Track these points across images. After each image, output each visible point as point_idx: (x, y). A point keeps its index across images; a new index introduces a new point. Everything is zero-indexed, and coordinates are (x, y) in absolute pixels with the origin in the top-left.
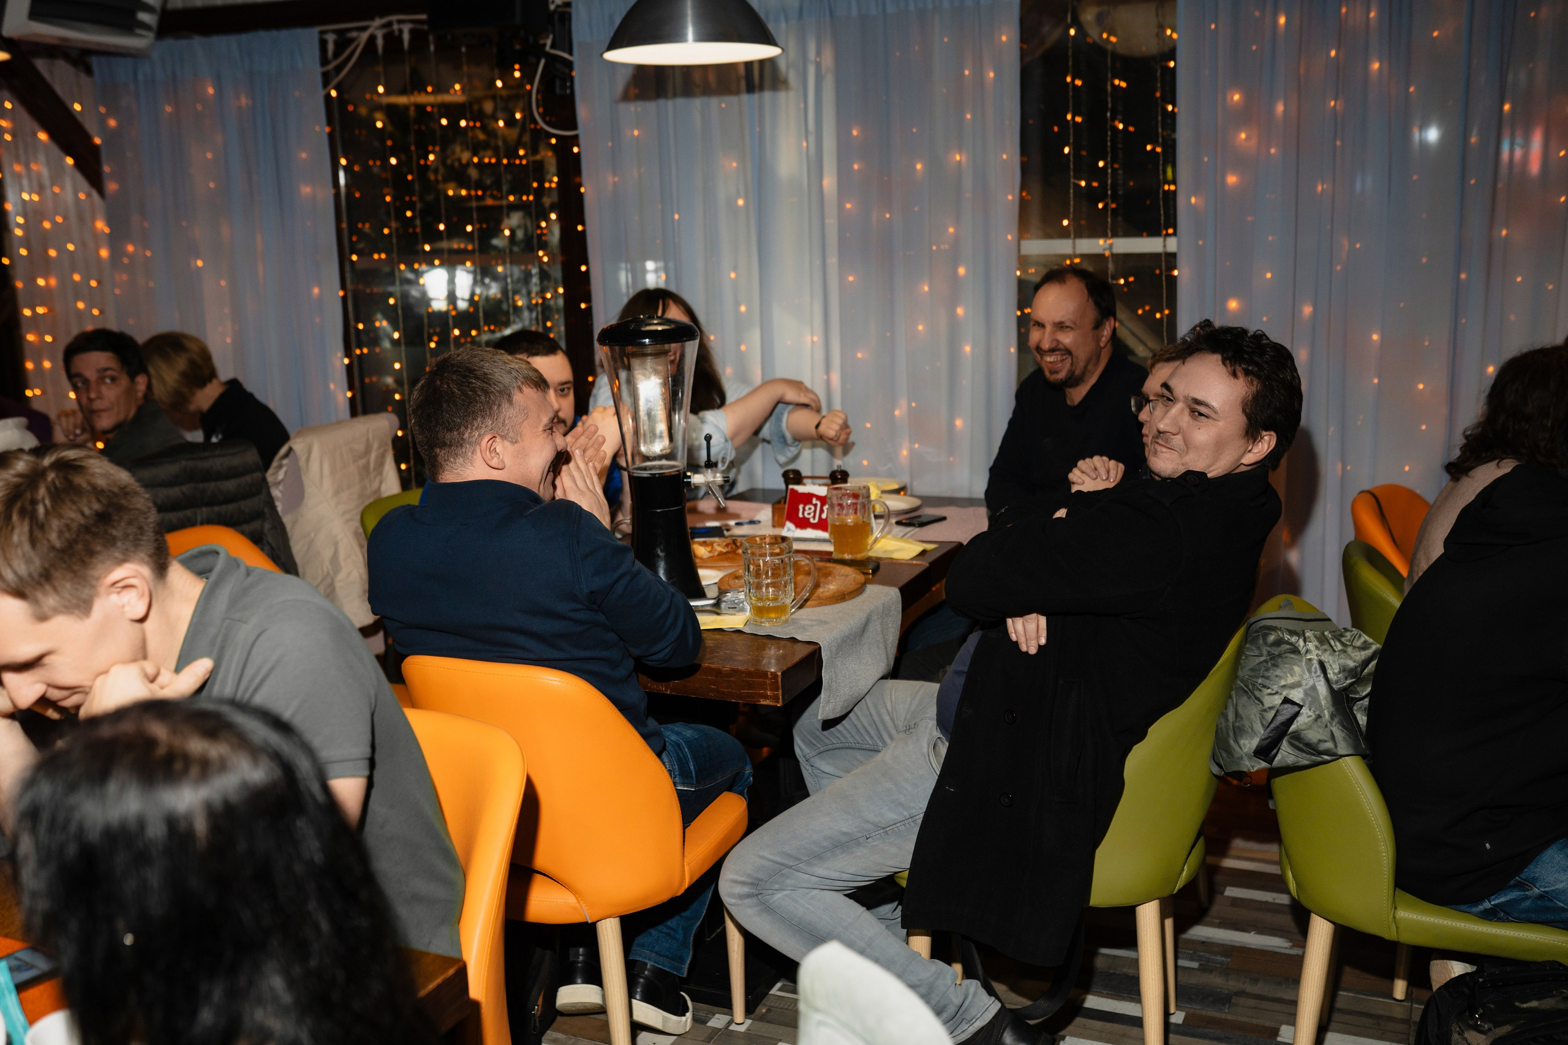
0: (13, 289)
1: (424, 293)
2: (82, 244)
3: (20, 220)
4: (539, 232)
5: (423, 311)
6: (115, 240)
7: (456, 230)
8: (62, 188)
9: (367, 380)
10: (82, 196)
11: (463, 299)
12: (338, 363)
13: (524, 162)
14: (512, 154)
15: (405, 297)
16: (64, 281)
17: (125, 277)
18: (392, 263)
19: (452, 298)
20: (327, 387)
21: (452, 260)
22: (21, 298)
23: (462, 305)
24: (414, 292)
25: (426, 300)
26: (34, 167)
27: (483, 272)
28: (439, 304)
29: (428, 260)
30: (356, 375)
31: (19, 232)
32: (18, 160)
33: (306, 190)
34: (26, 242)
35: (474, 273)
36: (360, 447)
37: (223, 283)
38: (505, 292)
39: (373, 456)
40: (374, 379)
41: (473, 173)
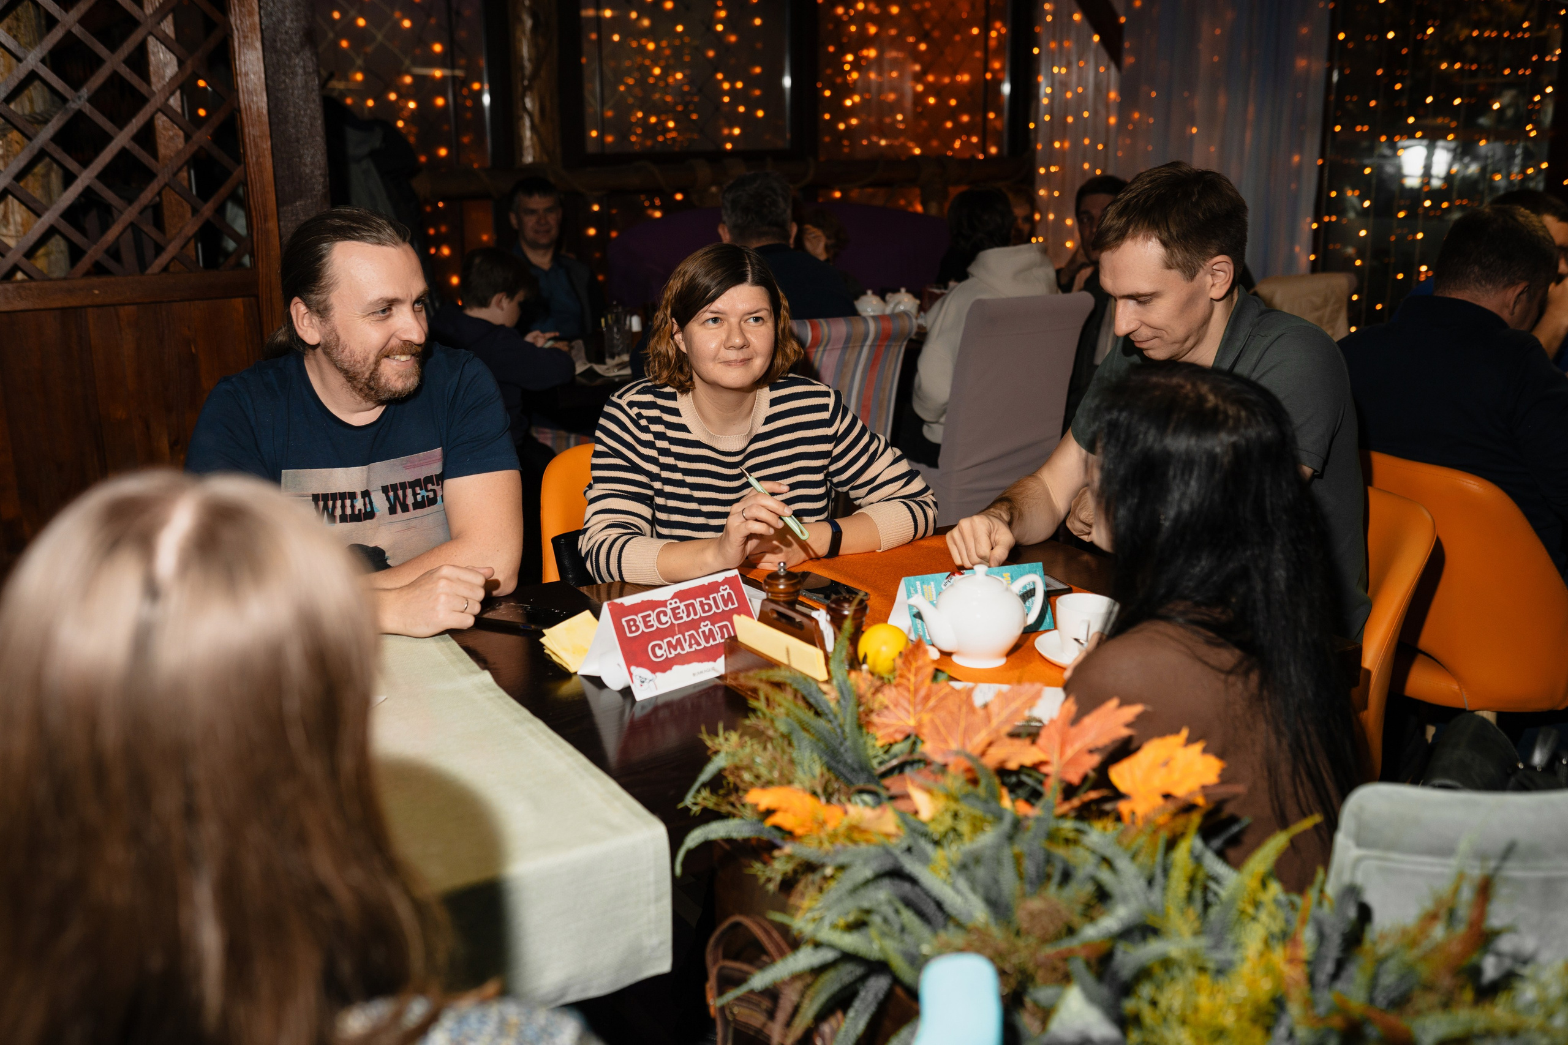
0: (1034, 150)
1: (1399, 168)
2: (1095, 113)
3: (1049, 90)
4: (1530, 107)
5: (1395, 187)
6: (1125, 107)
7: (1443, 106)
8: (1087, 62)
9: (1331, 247)
10: (1102, 69)
11: (1438, 178)
12: (1306, 228)
13: (1527, 36)
14: (1516, 28)
15: (1378, 170)
16: (1076, 144)
17: (1128, 141)
18: (1373, 136)
19: (1427, 174)
20: (1292, 250)
21: (1433, 137)
22: (1039, 157)
23: (1436, 183)
24: (1389, 169)
25: (1400, 175)
26: (1066, 44)
27: (1464, 150)
28: (1413, 181)
29: (1409, 133)
30: (1321, 241)
31: (1045, 101)
32: (1054, 39)
33: (1302, 63)
34: (1051, 110)
35: (1454, 151)
36: (1318, 301)
37: (1213, 149)
38: (1483, 170)
39: (1328, 310)
40: (1338, 246)
41: (1470, 50)
